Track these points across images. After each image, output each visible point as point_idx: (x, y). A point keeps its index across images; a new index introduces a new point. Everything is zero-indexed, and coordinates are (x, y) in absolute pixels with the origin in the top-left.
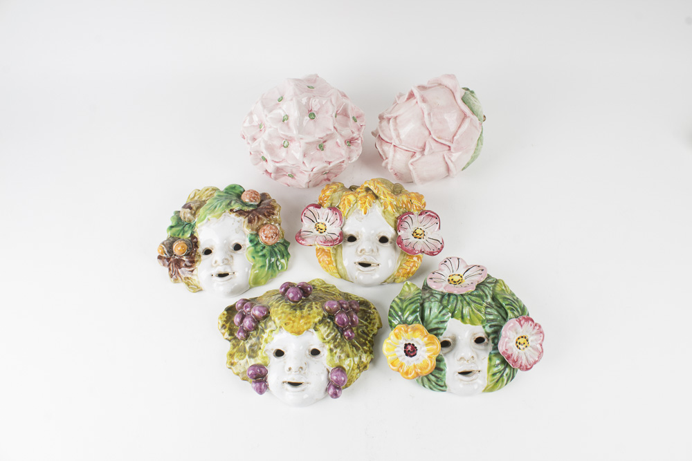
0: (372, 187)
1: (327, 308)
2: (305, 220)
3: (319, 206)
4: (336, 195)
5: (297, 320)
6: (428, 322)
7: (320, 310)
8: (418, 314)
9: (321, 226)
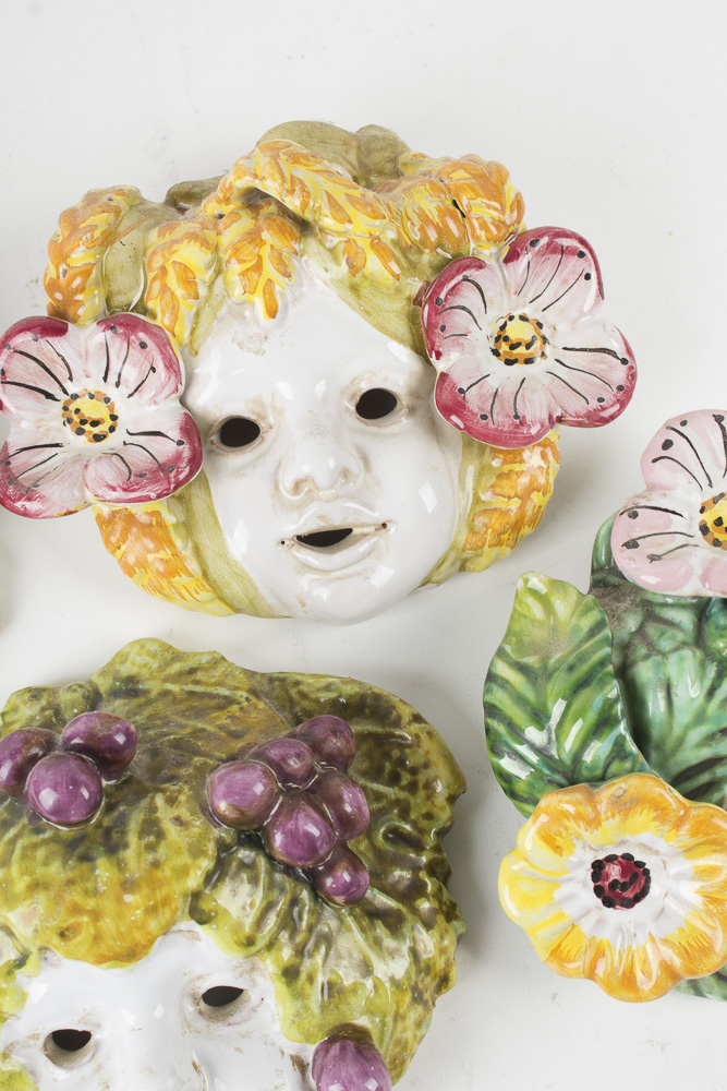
0: (271, 187)
1: (223, 806)
2: (13, 399)
3: (54, 326)
4: (118, 255)
5: (108, 905)
6: (670, 743)
7: (198, 824)
8: (622, 728)
9: (92, 410)
